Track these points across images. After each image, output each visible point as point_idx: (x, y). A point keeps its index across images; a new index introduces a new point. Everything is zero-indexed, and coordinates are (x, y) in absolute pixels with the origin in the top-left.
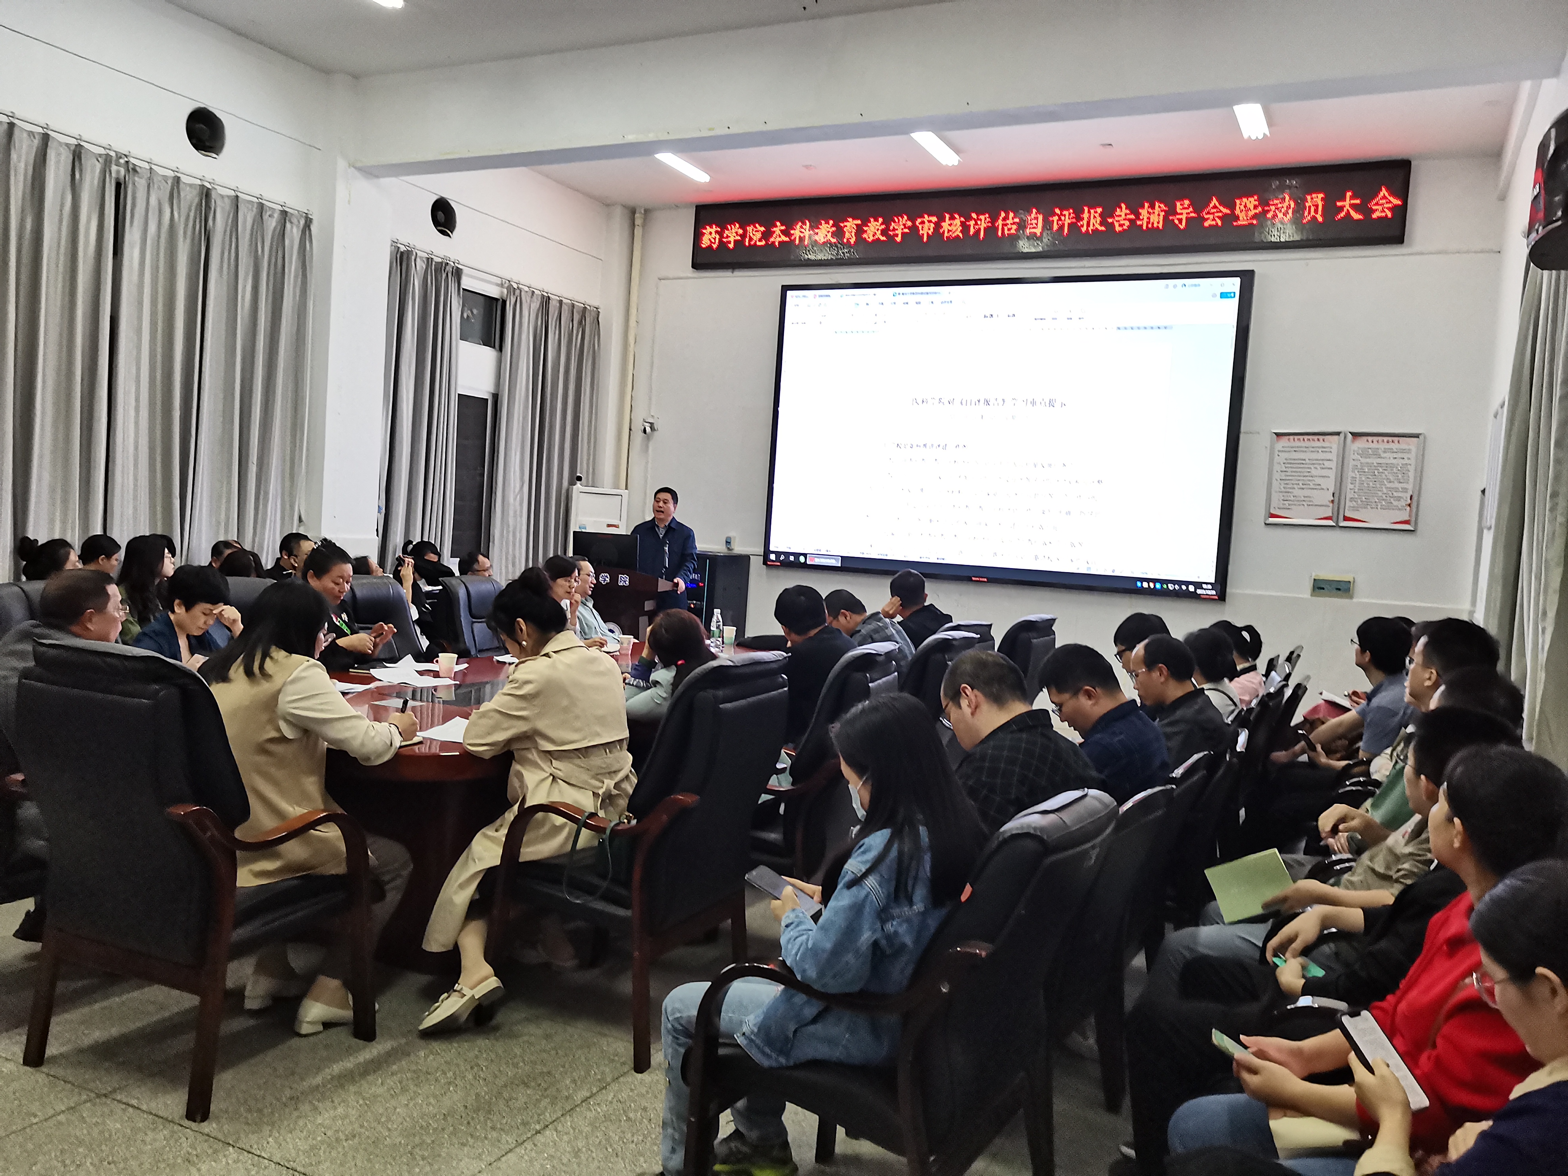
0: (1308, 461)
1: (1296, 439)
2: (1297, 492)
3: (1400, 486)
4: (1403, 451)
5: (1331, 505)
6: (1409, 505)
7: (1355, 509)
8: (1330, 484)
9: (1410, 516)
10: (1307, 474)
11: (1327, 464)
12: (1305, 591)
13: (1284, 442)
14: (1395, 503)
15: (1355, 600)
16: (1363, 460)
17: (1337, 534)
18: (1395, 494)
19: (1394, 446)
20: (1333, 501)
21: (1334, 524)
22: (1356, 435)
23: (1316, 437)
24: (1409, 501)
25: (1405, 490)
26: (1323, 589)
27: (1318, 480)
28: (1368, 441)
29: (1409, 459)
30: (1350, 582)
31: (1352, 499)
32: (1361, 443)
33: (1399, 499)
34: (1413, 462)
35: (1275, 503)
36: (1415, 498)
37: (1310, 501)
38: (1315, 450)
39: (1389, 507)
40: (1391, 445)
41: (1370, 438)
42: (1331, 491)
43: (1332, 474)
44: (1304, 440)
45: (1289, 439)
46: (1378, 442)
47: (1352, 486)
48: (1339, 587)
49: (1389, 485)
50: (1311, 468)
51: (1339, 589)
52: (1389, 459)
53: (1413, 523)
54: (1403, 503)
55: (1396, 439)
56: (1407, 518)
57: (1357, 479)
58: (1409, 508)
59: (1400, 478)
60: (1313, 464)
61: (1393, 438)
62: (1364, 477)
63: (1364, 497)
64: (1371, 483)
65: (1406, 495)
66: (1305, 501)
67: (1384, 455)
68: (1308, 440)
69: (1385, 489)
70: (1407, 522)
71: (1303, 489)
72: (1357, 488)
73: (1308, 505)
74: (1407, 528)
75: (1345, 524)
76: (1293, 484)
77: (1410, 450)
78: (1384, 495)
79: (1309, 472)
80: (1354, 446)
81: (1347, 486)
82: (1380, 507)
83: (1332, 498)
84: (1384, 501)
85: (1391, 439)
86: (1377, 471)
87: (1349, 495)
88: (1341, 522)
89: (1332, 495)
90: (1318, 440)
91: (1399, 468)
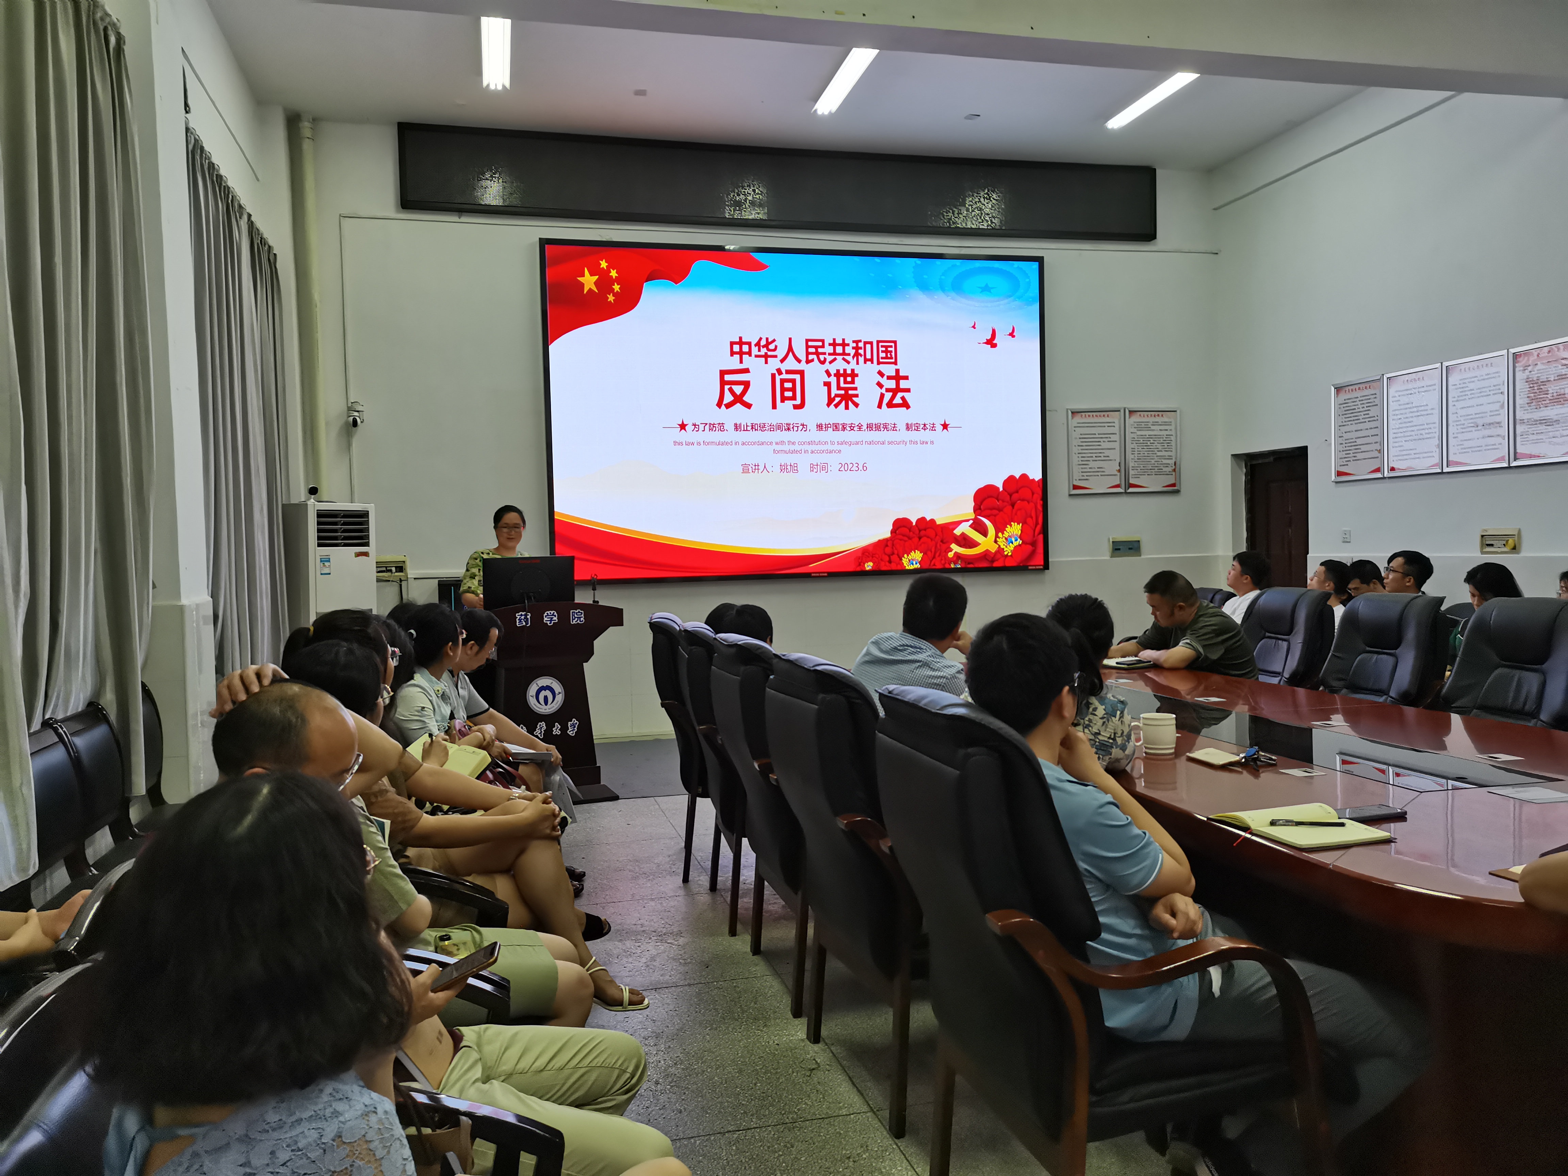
0: (1097, 436)
1: (1087, 416)
2: (1092, 464)
3: (1167, 454)
4: (1166, 424)
5: (1119, 474)
6: (1174, 470)
7: (1137, 477)
8: (1116, 455)
9: (1176, 480)
10: (1098, 447)
11: (1113, 438)
12: (1105, 554)
13: (1078, 419)
14: (1165, 469)
15: (1142, 557)
16: (1139, 433)
17: (1125, 499)
18: (1165, 462)
19: (1159, 420)
20: (1119, 471)
21: (1123, 491)
22: (1131, 412)
23: (1102, 414)
24: (1174, 467)
25: (1170, 457)
26: (1119, 549)
27: (1107, 453)
28: (1140, 415)
29: (1171, 430)
30: (1139, 541)
31: (1134, 468)
32: (1135, 418)
33: (1167, 465)
34: (1173, 433)
35: (1077, 475)
36: (1178, 463)
37: (1103, 472)
38: (1101, 425)
39: (1160, 473)
40: (1157, 419)
41: (1142, 413)
42: (1118, 461)
43: (1116, 445)
44: (1093, 416)
45: (1082, 416)
46: (1148, 416)
47: (1132, 456)
48: (1130, 547)
49: (1159, 454)
50: (1100, 442)
51: (1130, 549)
52: (1156, 431)
53: (1177, 484)
54: (1170, 469)
55: (1160, 413)
56: (1173, 482)
57: (1136, 450)
58: (1174, 473)
59: (1166, 447)
60: (1102, 438)
61: (1158, 413)
62: (1140, 448)
63: (1142, 466)
64: (1146, 453)
65: (1172, 462)
66: (1098, 472)
67: (1153, 427)
68: (1096, 416)
69: (1156, 458)
70: (1174, 485)
71: (1096, 461)
72: (1137, 457)
73: (1101, 475)
74: (1173, 490)
75: (1131, 490)
76: (1088, 457)
77: (1171, 422)
78: (1156, 463)
79: (1099, 445)
80: (1131, 421)
81: (1129, 456)
82: (1153, 473)
83: (1119, 468)
84: (1156, 468)
85: (1156, 413)
86: (1149, 442)
87: (1131, 464)
88: (1128, 489)
89: (1119, 466)
90: (1104, 416)
91: (1165, 439)
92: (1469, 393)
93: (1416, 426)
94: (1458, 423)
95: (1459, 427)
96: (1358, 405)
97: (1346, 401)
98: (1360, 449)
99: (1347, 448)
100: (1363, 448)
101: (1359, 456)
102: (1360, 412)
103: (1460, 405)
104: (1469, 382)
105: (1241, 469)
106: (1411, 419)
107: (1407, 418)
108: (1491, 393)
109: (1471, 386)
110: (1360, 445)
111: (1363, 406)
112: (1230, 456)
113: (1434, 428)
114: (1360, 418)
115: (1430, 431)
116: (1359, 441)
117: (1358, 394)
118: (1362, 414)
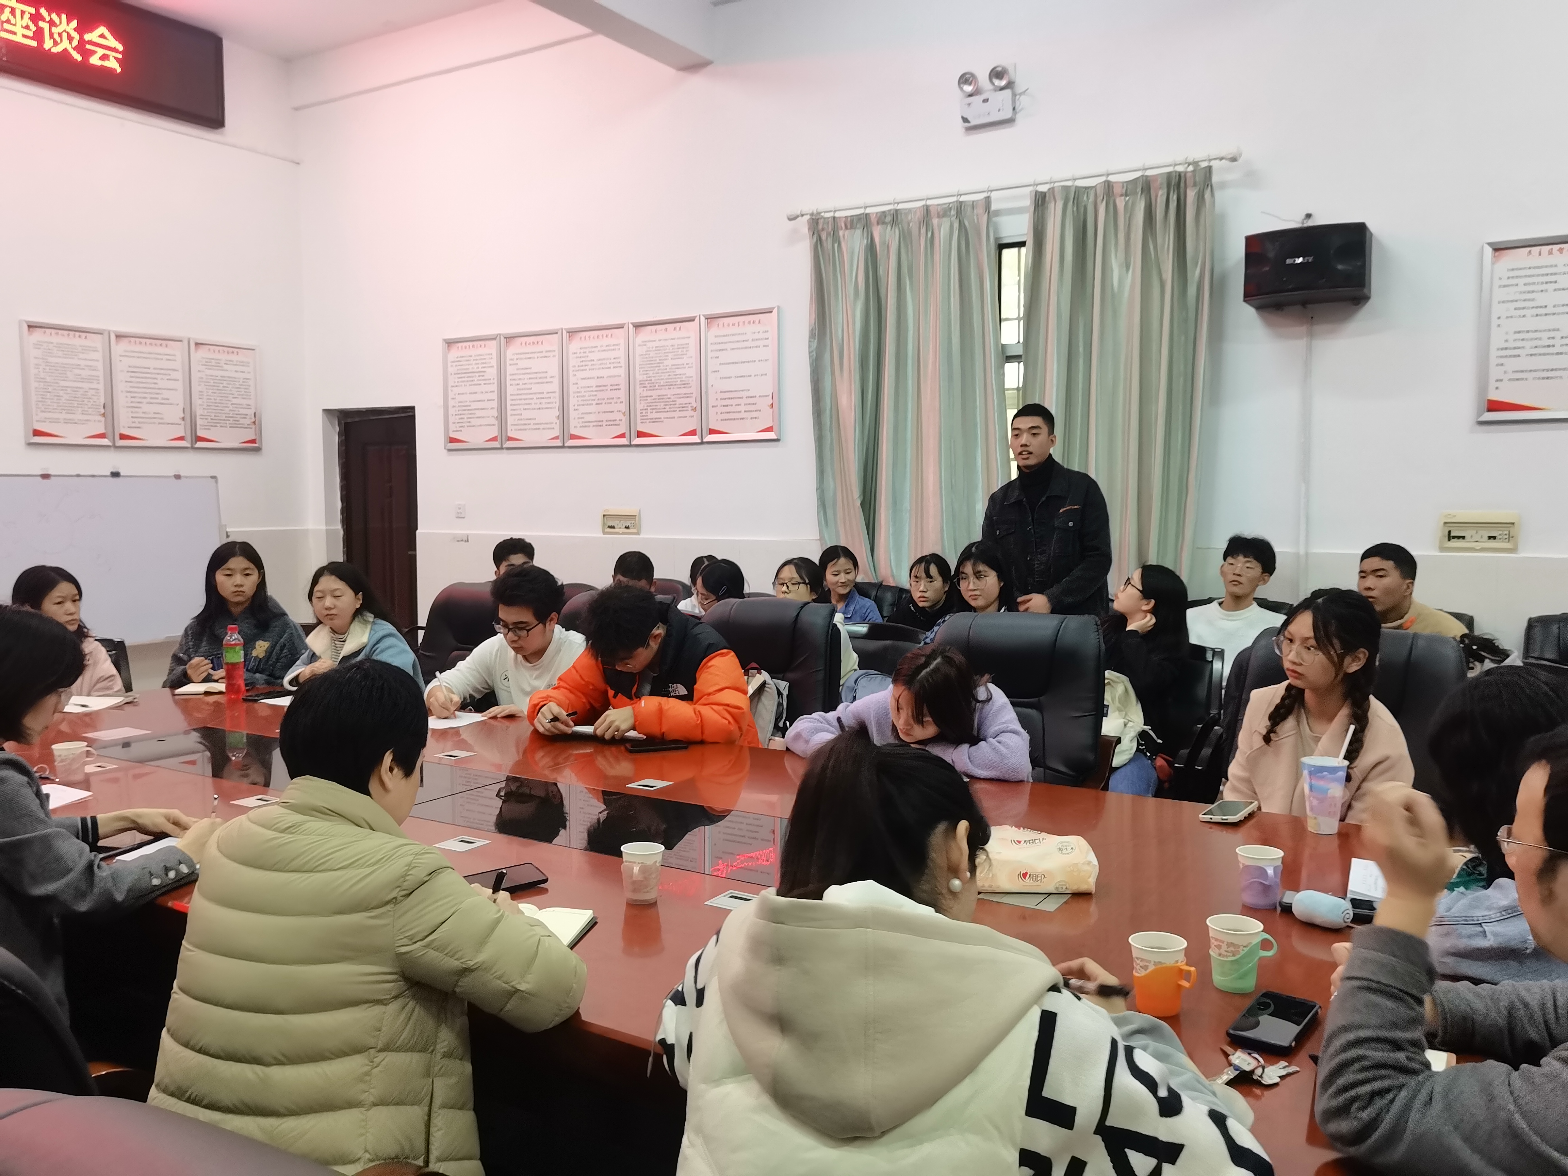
0: (153, 371)
1: (138, 343)
2: (146, 408)
3: (245, 402)
4: (242, 364)
5: (183, 423)
6: (254, 422)
7: (206, 428)
8: (178, 398)
9: (256, 435)
10: (153, 386)
11: (174, 375)
13: (124, 345)
14: (242, 421)
16: (208, 372)
17: (192, 456)
18: (243, 411)
19: (234, 358)
20: (183, 419)
21: (189, 445)
22: (197, 344)
23: (158, 342)
27: (166, 394)
28: (209, 349)
29: (248, 372)
31: (202, 417)
32: (203, 353)
33: (245, 416)
34: (251, 376)
35: (125, 420)
36: (258, 415)
37: (162, 419)
38: (157, 357)
39: (236, 425)
40: (231, 357)
41: (212, 348)
42: (181, 406)
43: (179, 386)
44: (146, 343)
45: (130, 342)
46: (219, 352)
47: (200, 402)
49: (235, 401)
50: (156, 378)
52: (230, 371)
53: (258, 440)
54: (248, 421)
55: (236, 350)
56: (253, 438)
57: (205, 394)
58: (253, 427)
59: (243, 393)
60: (158, 374)
61: (233, 349)
62: (211, 391)
63: (213, 415)
64: (218, 398)
65: (251, 412)
66: (155, 418)
67: (226, 367)
68: (151, 344)
69: (231, 406)
70: (253, 441)
71: (151, 403)
72: (205, 404)
73: (159, 423)
74: (253, 447)
75: (199, 444)
76: (140, 398)
77: (248, 363)
78: (231, 412)
79: (155, 383)
80: (198, 356)
81: (197, 401)
82: (228, 425)
83: (182, 415)
84: (231, 419)
85: (231, 350)
86: (222, 385)
87: (199, 412)
88: (196, 443)
89: (184, 412)
90: (161, 345)
91: (241, 383)
92: (590, 363)
93: (535, 394)
94: (579, 394)
95: (580, 399)
96: (471, 364)
97: (459, 359)
98: (475, 414)
99: (460, 412)
100: (479, 413)
101: (474, 422)
102: (474, 372)
103: (581, 375)
104: (590, 352)
105: (333, 427)
106: (529, 386)
107: (525, 384)
108: (612, 366)
109: (592, 356)
110: (475, 409)
111: (478, 366)
112: (321, 411)
113: (555, 397)
114: (475, 379)
115: (549, 400)
116: (474, 406)
117: (473, 352)
118: (477, 375)
